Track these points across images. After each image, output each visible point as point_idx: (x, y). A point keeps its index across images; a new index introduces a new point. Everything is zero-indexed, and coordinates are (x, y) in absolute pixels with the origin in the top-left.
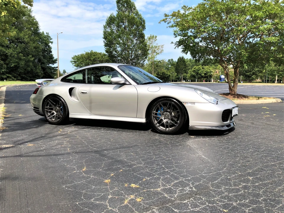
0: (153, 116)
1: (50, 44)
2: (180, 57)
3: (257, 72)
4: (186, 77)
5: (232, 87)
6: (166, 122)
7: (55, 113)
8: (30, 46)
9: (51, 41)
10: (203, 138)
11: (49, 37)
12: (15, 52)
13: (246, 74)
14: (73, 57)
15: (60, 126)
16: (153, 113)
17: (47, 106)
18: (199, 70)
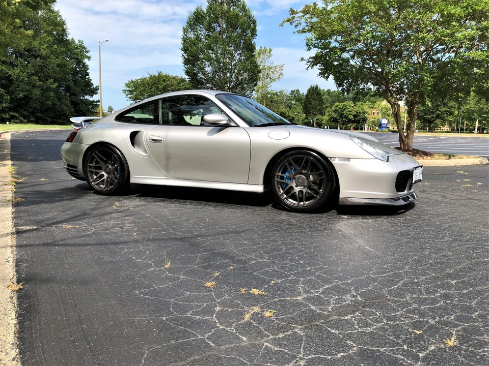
0: (277, 181)
1: (86, 61)
2: (311, 87)
3: (444, 114)
4: (321, 121)
5: (404, 138)
6: (299, 192)
7: (106, 175)
8: (51, 63)
9: (88, 54)
10: (363, 219)
11: (84, 48)
12: (25, 73)
13: (425, 117)
14: (127, 82)
15: (114, 198)
16: (276, 176)
17: (91, 162)
18: (344, 110)
